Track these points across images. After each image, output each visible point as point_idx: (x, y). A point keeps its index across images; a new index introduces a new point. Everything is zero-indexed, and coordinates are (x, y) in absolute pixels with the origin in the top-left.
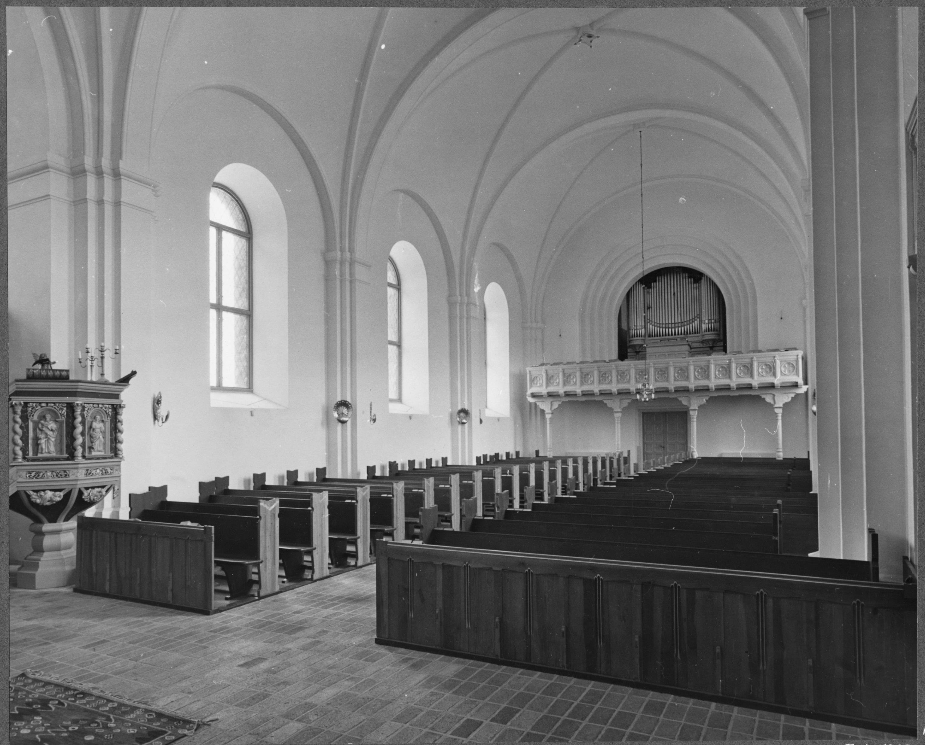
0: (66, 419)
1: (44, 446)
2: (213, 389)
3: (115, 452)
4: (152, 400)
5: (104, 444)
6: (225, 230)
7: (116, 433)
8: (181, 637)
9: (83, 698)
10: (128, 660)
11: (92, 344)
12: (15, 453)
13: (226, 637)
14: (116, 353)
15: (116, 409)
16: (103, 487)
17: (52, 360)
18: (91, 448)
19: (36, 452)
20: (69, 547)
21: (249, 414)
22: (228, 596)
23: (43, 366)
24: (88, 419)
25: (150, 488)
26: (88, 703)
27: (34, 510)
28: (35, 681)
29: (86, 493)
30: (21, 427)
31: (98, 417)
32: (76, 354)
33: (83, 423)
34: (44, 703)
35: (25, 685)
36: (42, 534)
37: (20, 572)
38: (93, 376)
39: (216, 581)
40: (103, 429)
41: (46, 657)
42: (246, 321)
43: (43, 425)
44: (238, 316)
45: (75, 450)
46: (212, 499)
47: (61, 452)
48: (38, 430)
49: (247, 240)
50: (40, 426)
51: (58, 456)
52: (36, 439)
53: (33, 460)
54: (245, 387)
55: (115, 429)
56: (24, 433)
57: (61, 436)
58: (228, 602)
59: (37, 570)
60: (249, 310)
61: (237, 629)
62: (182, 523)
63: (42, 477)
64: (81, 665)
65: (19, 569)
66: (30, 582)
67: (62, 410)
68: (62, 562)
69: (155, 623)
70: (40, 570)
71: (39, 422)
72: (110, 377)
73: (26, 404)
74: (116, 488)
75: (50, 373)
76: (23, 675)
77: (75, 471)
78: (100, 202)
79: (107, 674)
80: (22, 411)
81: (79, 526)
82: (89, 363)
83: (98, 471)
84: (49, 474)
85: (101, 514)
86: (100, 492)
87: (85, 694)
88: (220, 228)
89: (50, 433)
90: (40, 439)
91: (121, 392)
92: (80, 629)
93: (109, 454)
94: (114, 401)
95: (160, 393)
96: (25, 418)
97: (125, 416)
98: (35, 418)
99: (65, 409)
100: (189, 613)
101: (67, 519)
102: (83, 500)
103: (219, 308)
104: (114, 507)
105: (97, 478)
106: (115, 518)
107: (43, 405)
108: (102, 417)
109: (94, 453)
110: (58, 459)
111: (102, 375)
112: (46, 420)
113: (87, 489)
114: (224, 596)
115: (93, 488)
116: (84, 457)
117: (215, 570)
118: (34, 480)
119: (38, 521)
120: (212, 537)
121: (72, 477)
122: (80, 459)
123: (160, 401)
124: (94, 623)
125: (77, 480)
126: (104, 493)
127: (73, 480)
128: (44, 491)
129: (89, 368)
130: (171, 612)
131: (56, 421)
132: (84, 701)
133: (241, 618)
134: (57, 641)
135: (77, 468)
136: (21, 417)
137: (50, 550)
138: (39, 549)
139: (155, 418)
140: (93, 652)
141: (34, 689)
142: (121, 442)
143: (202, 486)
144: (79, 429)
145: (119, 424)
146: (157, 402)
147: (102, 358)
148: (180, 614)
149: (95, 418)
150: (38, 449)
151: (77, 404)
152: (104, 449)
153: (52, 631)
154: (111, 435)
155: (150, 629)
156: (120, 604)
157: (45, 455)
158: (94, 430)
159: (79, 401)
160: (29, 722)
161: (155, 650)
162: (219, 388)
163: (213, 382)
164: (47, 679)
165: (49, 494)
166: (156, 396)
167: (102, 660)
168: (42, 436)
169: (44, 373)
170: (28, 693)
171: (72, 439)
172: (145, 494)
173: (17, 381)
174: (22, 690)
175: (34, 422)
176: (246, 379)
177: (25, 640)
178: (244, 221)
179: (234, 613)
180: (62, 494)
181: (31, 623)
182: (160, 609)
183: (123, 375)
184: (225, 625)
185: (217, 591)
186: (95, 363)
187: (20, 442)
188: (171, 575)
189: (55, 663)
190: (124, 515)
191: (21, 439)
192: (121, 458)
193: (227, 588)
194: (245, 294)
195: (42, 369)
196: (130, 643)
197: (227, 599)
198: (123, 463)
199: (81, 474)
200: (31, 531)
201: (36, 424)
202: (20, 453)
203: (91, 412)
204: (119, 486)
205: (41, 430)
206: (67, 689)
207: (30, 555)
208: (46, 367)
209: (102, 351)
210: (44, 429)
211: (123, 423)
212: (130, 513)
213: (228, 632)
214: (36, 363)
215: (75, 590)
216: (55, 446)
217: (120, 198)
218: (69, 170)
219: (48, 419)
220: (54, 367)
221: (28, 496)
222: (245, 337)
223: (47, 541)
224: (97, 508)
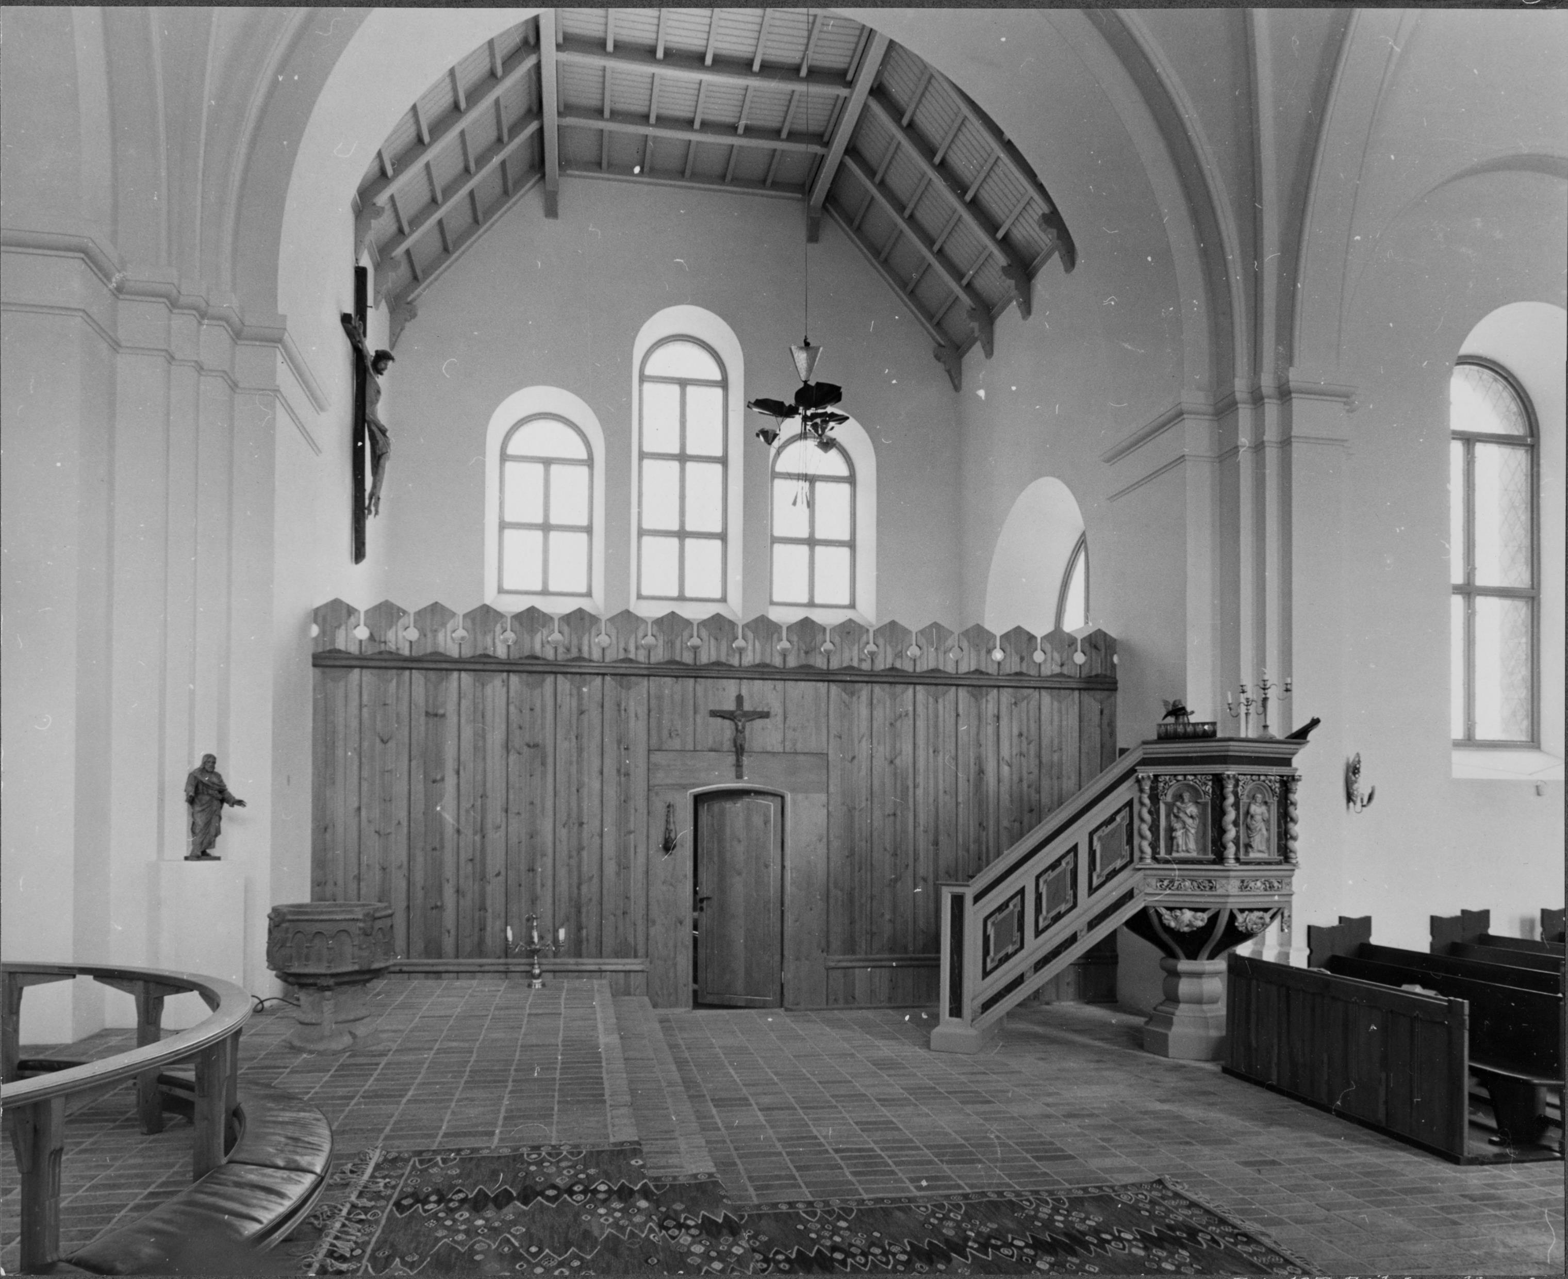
0: (1212, 800)
1: (1180, 841)
2: (1457, 744)
3: (1285, 854)
4: (1344, 767)
5: (1268, 840)
6: (1479, 441)
7: (1286, 823)
8: (1406, 1191)
9: (1247, 1243)
10: (1313, 1203)
11: (1247, 678)
12: (1142, 851)
13: (1496, 1216)
14: (1287, 690)
15: (1287, 784)
16: (1266, 910)
17: (1189, 709)
18: (1248, 846)
19: (1169, 850)
20: (1213, 1001)
21: (1534, 790)
22: (1495, 1139)
23: (1177, 718)
24: (1244, 800)
25: (1341, 919)
26: (1254, 1254)
27: (1165, 937)
28: (1177, 1195)
29: (1240, 918)
30: (1150, 812)
31: (1259, 796)
32: (1224, 696)
33: (1236, 805)
34: (1193, 1233)
35: (1163, 1198)
36: (1175, 974)
37: (1149, 1027)
38: (1249, 730)
39: (1470, 1105)
40: (1266, 815)
41: (1189, 1164)
42: (1525, 609)
43: (1179, 809)
44: (1507, 603)
45: (1225, 848)
46: (1455, 948)
47: (1204, 850)
48: (1172, 817)
49: (1527, 451)
50: (1175, 810)
51: (1201, 856)
52: (1171, 830)
53: (1167, 862)
54: (1523, 738)
55: (1285, 817)
56: (1153, 820)
57: (1205, 825)
58: (1495, 1150)
59: (1170, 1029)
60: (1533, 588)
61: (1520, 1206)
62: (1405, 987)
63: (1177, 889)
64: (1242, 1190)
65: (1147, 1023)
66: (1161, 1046)
67: (1206, 784)
68: (1205, 1022)
69: (1357, 1154)
70: (1174, 1029)
71: (1174, 804)
72: (1276, 731)
73: (1156, 777)
74: (1286, 914)
75: (1190, 729)
76: (1160, 1182)
77: (1224, 882)
78: (1259, 447)
79: (1283, 1216)
80: (1152, 788)
81: (1231, 969)
82: (1243, 709)
83: (1259, 884)
84: (1188, 883)
85: (1261, 953)
86: (1261, 918)
87: (1250, 1239)
88: (1469, 440)
89: (1189, 821)
90: (1175, 830)
91: (1294, 754)
92: (1237, 1133)
93: (1276, 857)
94: (1284, 770)
95: (1358, 755)
96: (1155, 798)
97: (1300, 794)
98: (1169, 799)
99: (1210, 783)
100: (1417, 1151)
101: (1212, 957)
102: (1236, 928)
103: (1468, 591)
104: (1281, 945)
105: (1257, 896)
106: (1282, 962)
107: (1180, 778)
108: (1264, 797)
109: (1253, 855)
110: (1200, 862)
111: (1265, 727)
112: (1183, 802)
113: (1242, 911)
114: (1487, 1136)
115: (1251, 910)
116: (1237, 860)
117: (1468, 1084)
118: (1168, 892)
119: (1172, 955)
120: (1464, 1020)
121: (1220, 891)
122: (1231, 863)
123: (1358, 769)
124: (1256, 1129)
125: (1228, 896)
126: (1268, 920)
127: (1219, 896)
128: (1181, 909)
129: (1243, 716)
130: (1384, 1142)
131: (1197, 803)
132: (1250, 1249)
133: (1525, 1186)
134: (1204, 1143)
135: (1227, 877)
136: (1150, 798)
137: (1187, 1002)
138: (1173, 998)
139: (1350, 797)
140: (1257, 1176)
141: (1176, 1208)
142: (1294, 838)
143: (1436, 923)
144: (1231, 815)
145: (1291, 809)
146: (1353, 770)
147: (1265, 700)
148: (1402, 1149)
149: (1254, 797)
150: (1172, 845)
151: (1228, 776)
152: (1268, 848)
153: (1195, 1126)
154: (1279, 826)
155: (1349, 1162)
156: (1295, 1106)
157: (1183, 855)
158: (1252, 817)
159: (1231, 771)
160: (1173, 1254)
161: (1361, 1200)
162: (1469, 742)
163: (1458, 732)
164: (1194, 1197)
165: (1188, 915)
166: (1351, 760)
167: (1273, 1192)
168: (1177, 825)
169: (1180, 729)
170: (1169, 1211)
171: (1221, 831)
172: (1333, 928)
173: (1145, 743)
174: (1160, 1204)
175: (1166, 803)
176: (1526, 724)
177: (1159, 1130)
178: (1520, 414)
179: (1512, 1173)
180: (1205, 916)
181: (1166, 1107)
182: (1364, 1133)
183: (1297, 726)
184: (1492, 1191)
185: (1472, 1124)
186: (1252, 709)
187: (1148, 834)
188: (1383, 1075)
189: (1203, 1176)
190: (1299, 959)
191: (1150, 829)
192: (1294, 865)
193: (1493, 1124)
194: (1523, 557)
195: (1176, 723)
196: (1316, 1176)
197: (1492, 1142)
198: (1298, 874)
199: (1233, 887)
200: (1163, 968)
201: (1170, 807)
202: (1148, 850)
203: (1248, 788)
204: (1290, 910)
205: (1177, 817)
206: (1223, 1222)
207: (1161, 1004)
208: (1181, 720)
209: (1264, 689)
210: (1181, 815)
211: (1298, 806)
212: (1309, 958)
213: (1501, 1207)
214: (1169, 714)
215: (1225, 1070)
216: (1197, 842)
217: (1290, 433)
218: (1210, 410)
219: (1186, 800)
220: (1193, 719)
221: (1160, 916)
222: (1524, 640)
223: (1185, 987)
224: (1256, 944)
